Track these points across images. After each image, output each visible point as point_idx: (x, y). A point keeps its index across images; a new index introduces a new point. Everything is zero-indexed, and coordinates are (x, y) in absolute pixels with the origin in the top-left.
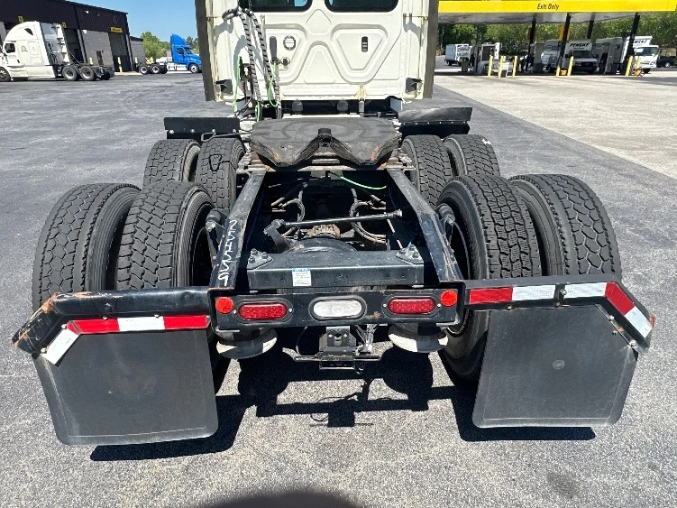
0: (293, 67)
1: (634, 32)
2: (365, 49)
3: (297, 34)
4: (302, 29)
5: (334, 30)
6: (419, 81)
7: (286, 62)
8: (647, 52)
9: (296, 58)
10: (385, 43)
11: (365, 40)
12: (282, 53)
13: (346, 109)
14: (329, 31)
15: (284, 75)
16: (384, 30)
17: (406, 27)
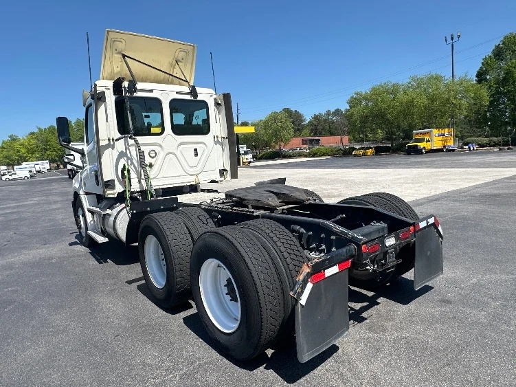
0: (155, 168)
1: (238, 143)
2: (196, 155)
3: (156, 148)
4: (160, 146)
5: (179, 145)
6: (225, 170)
7: (151, 166)
8: (246, 153)
9: (157, 163)
10: (207, 151)
11: (196, 150)
12: (148, 160)
13: (188, 190)
14: (176, 146)
15: (152, 173)
16: (205, 144)
17: (216, 143)
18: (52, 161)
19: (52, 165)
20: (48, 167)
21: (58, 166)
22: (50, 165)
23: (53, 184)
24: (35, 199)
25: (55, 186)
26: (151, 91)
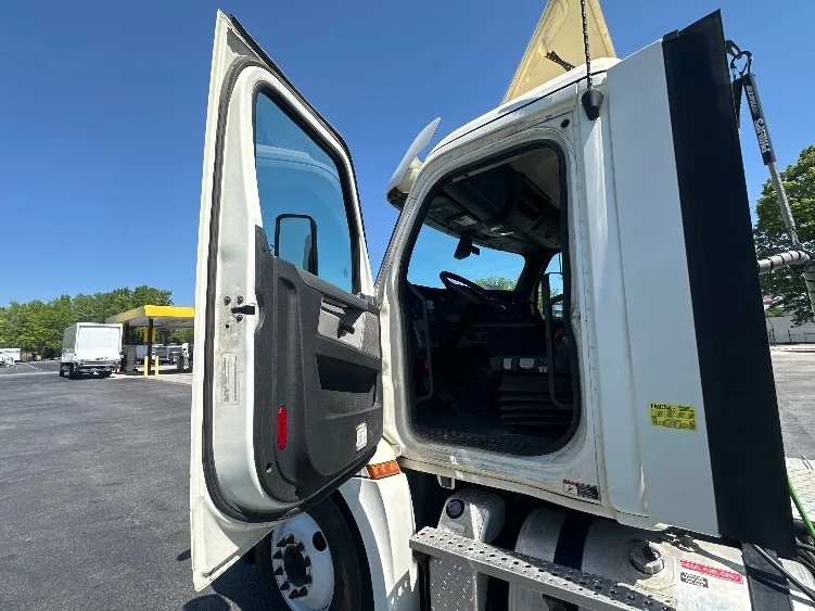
18: (25, 349)
19: (24, 354)
20: (17, 357)
21: (34, 356)
22: (21, 354)
23: (35, 386)
24: (9, 419)
25: (39, 390)
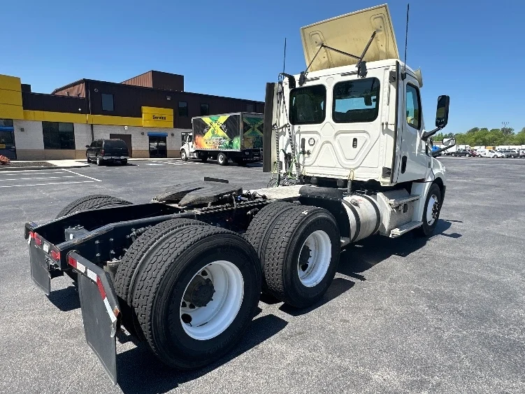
2: (354, 145)
3: (315, 136)
4: (318, 134)
5: (336, 135)
7: (309, 153)
9: (314, 151)
10: (369, 142)
11: (355, 140)
12: (307, 148)
13: (342, 184)
15: (308, 160)
16: (368, 133)
17: (384, 132)
26: (317, 79)
